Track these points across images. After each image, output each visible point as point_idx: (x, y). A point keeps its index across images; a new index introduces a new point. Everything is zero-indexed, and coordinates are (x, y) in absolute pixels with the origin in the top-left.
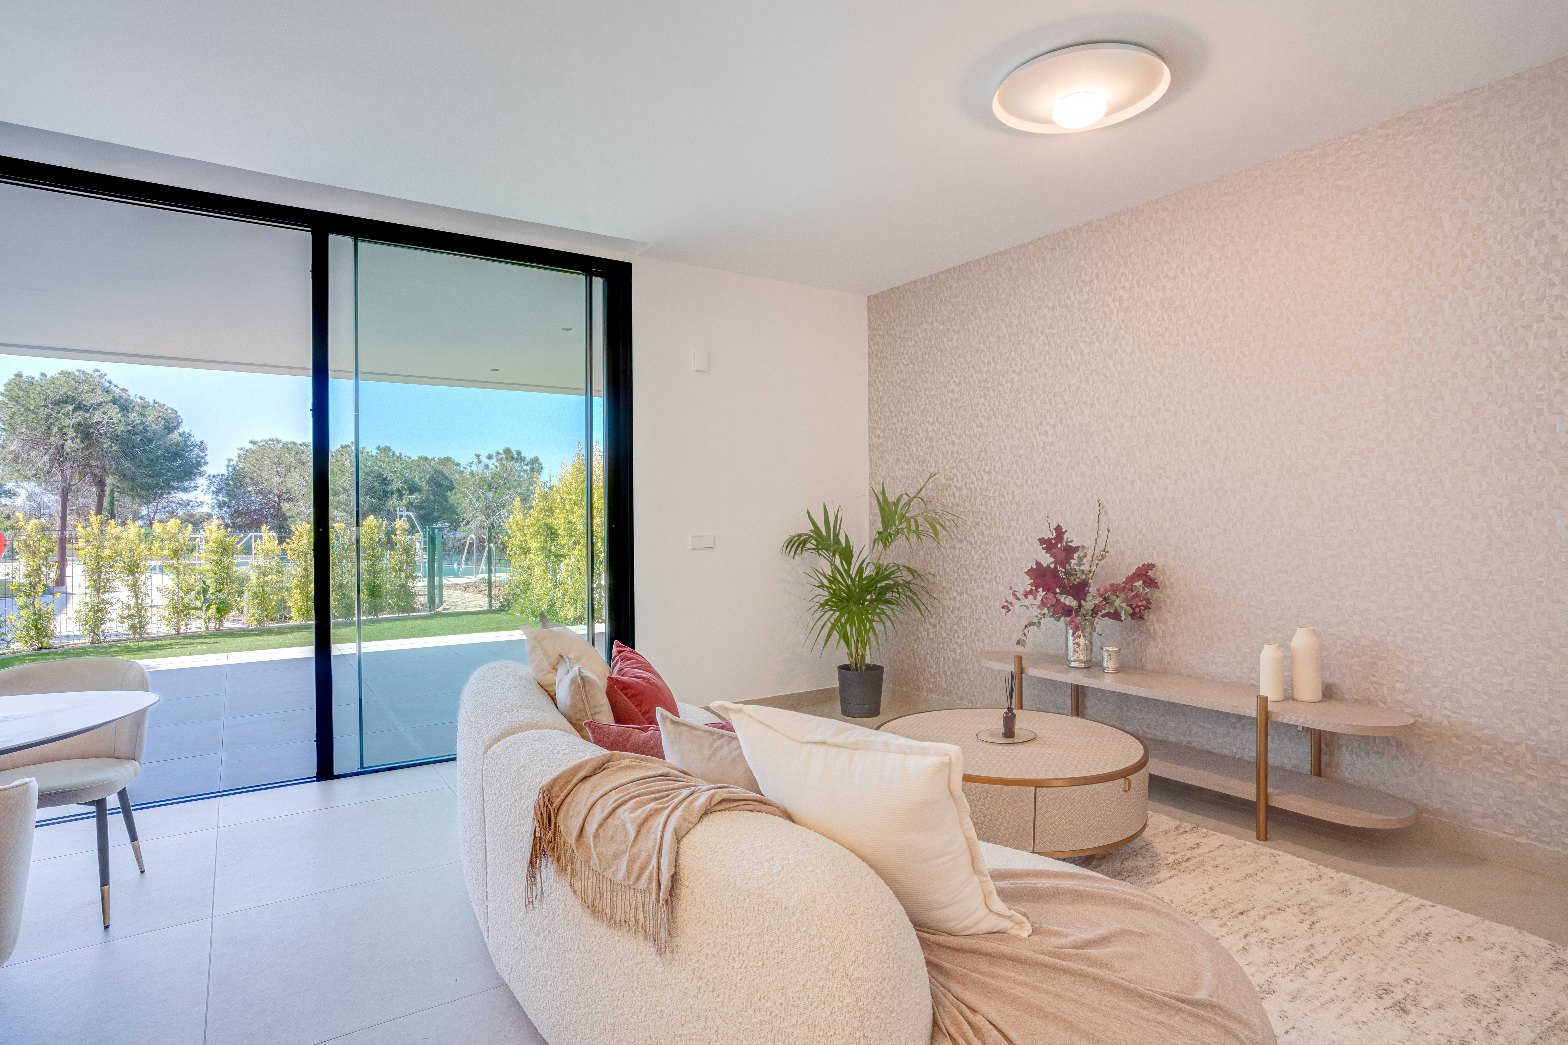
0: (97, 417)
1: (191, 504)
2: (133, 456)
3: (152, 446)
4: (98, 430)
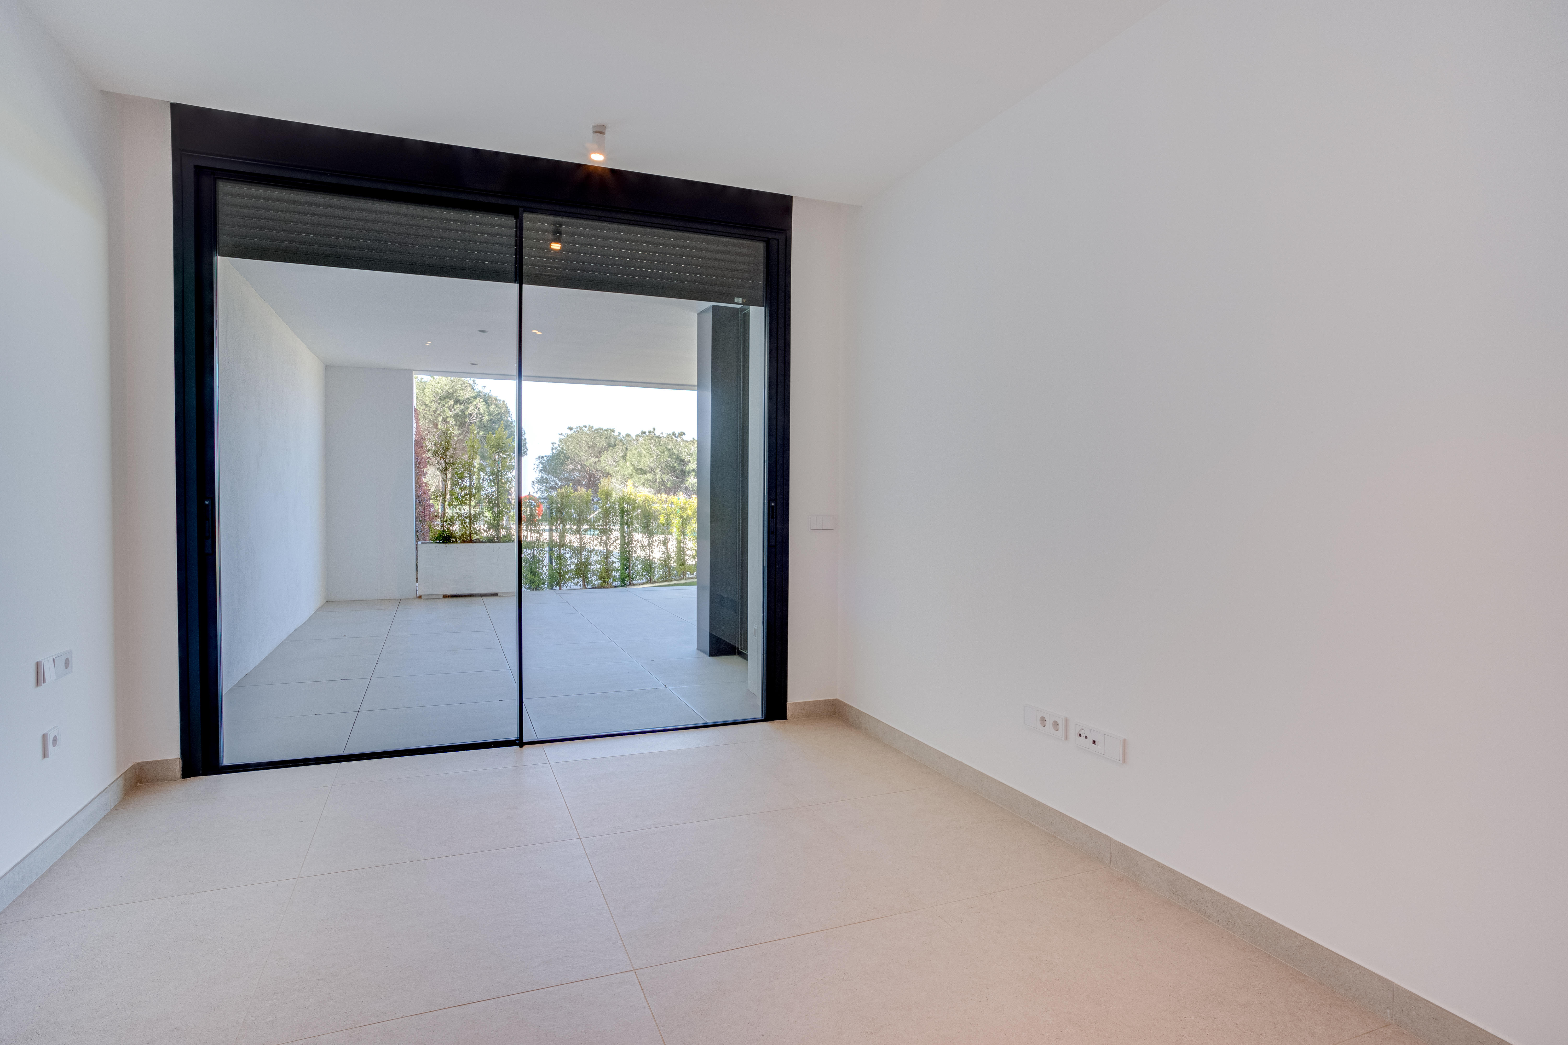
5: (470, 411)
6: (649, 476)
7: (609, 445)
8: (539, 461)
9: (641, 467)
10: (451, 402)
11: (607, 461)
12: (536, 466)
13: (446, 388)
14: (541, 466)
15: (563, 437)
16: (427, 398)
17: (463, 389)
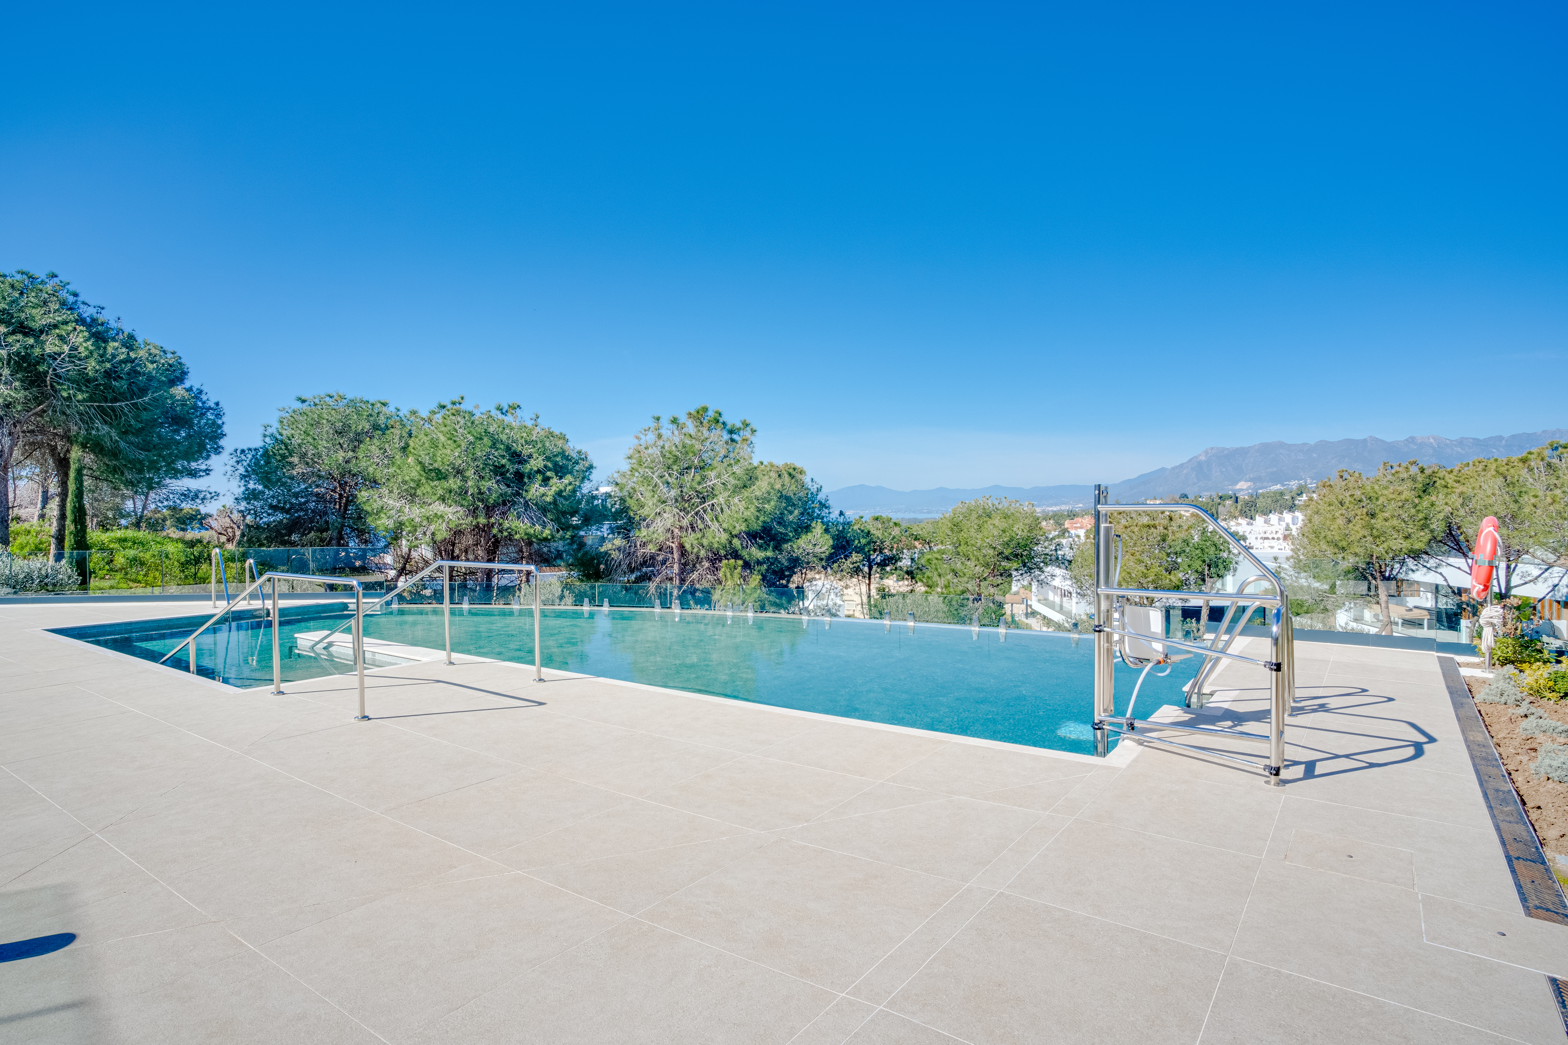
0: (51, 345)
1: (201, 496)
2: (116, 416)
3: (146, 399)
4: (55, 370)
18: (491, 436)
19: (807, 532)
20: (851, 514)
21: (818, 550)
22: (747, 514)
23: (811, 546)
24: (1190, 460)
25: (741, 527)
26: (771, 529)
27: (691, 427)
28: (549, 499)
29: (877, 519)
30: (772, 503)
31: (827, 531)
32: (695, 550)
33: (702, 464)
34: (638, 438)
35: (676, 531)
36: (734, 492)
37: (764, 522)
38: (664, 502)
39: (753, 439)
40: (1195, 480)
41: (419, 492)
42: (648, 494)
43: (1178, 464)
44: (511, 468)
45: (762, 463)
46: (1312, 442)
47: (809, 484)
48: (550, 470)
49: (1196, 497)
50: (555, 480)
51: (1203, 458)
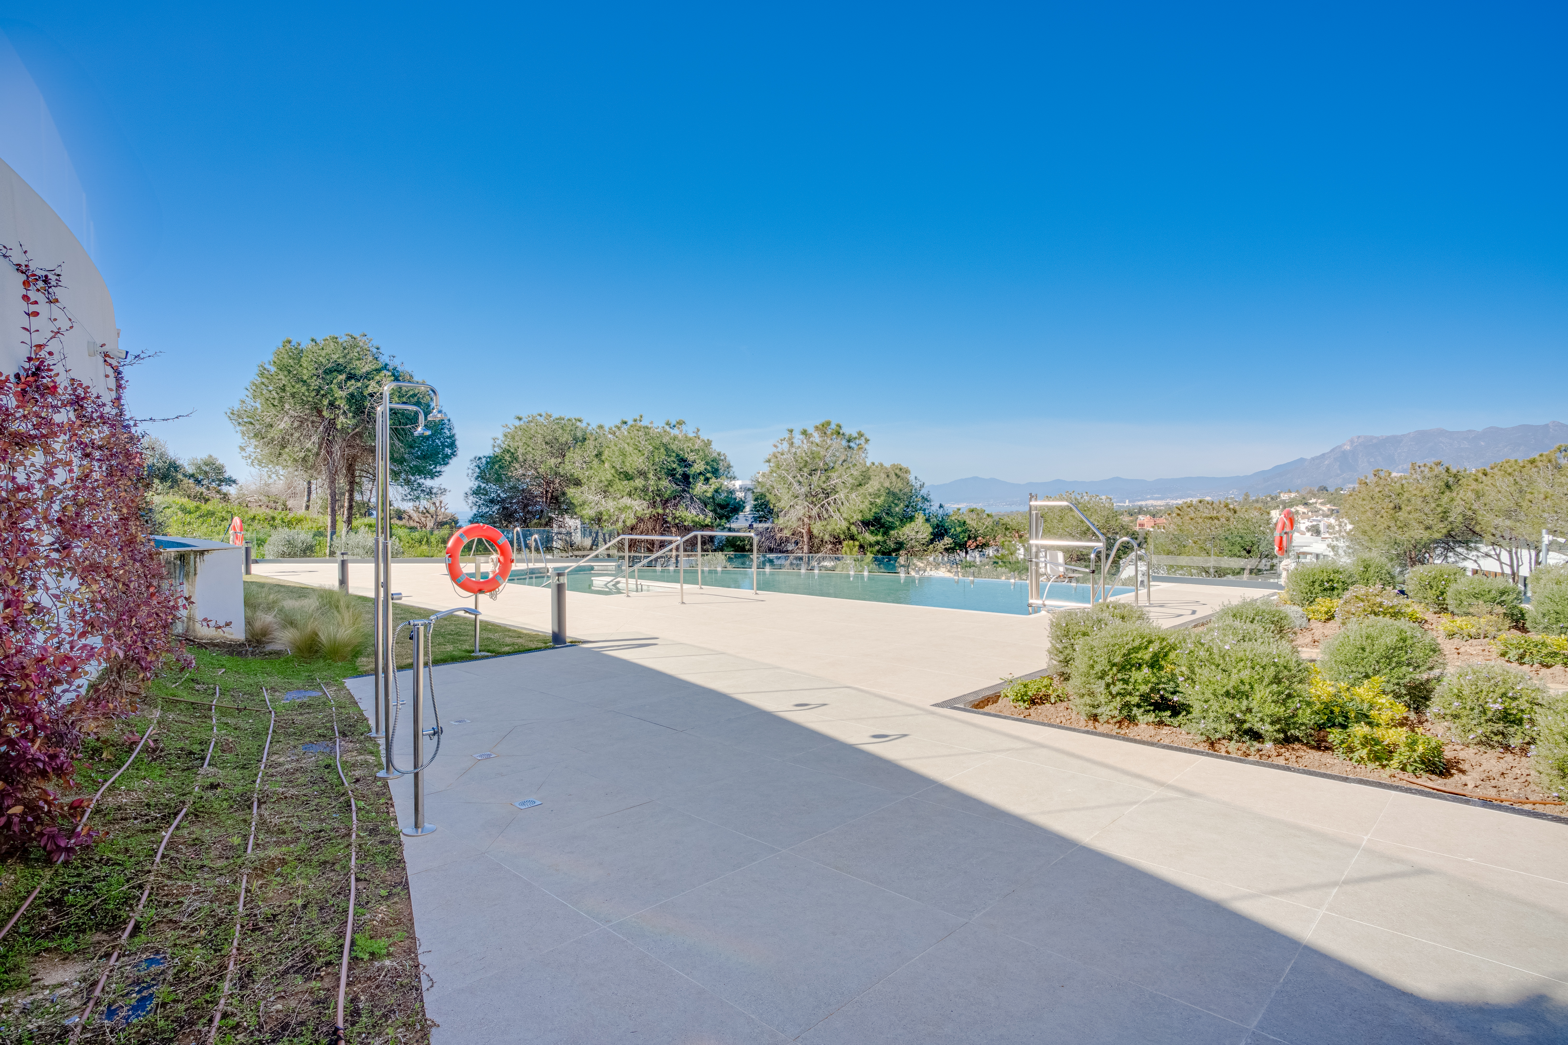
5: (370, 390)
6: (639, 482)
7: (576, 439)
8: (475, 464)
9: (625, 469)
10: (343, 377)
11: (574, 463)
12: (470, 471)
13: (335, 357)
14: (477, 470)
15: (509, 430)
16: (305, 371)
17: (359, 359)
18: (665, 445)
19: (911, 521)
20: (951, 507)
21: (919, 536)
22: (862, 507)
23: (914, 533)
24: (1332, 450)
25: (858, 517)
26: (881, 518)
27: (816, 437)
28: (709, 495)
29: (972, 511)
30: (882, 498)
31: (927, 520)
32: (821, 534)
33: (826, 467)
34: (775, 446)
35: (806, 520)
36: (852, 489)
37: (876, 513)
38: (797, 497)
39: (866, 446)
40: (1339, 472)
41: (611, 490)
42: (785, 491)
43: (1318, 454)
44: (680, 470)
45: (873, 464)
46: (1479, 429)
47: (913, 482)
48: (709, 472)
49: (1336, 490)
50: (713, 480)
51: (1348, 448)
